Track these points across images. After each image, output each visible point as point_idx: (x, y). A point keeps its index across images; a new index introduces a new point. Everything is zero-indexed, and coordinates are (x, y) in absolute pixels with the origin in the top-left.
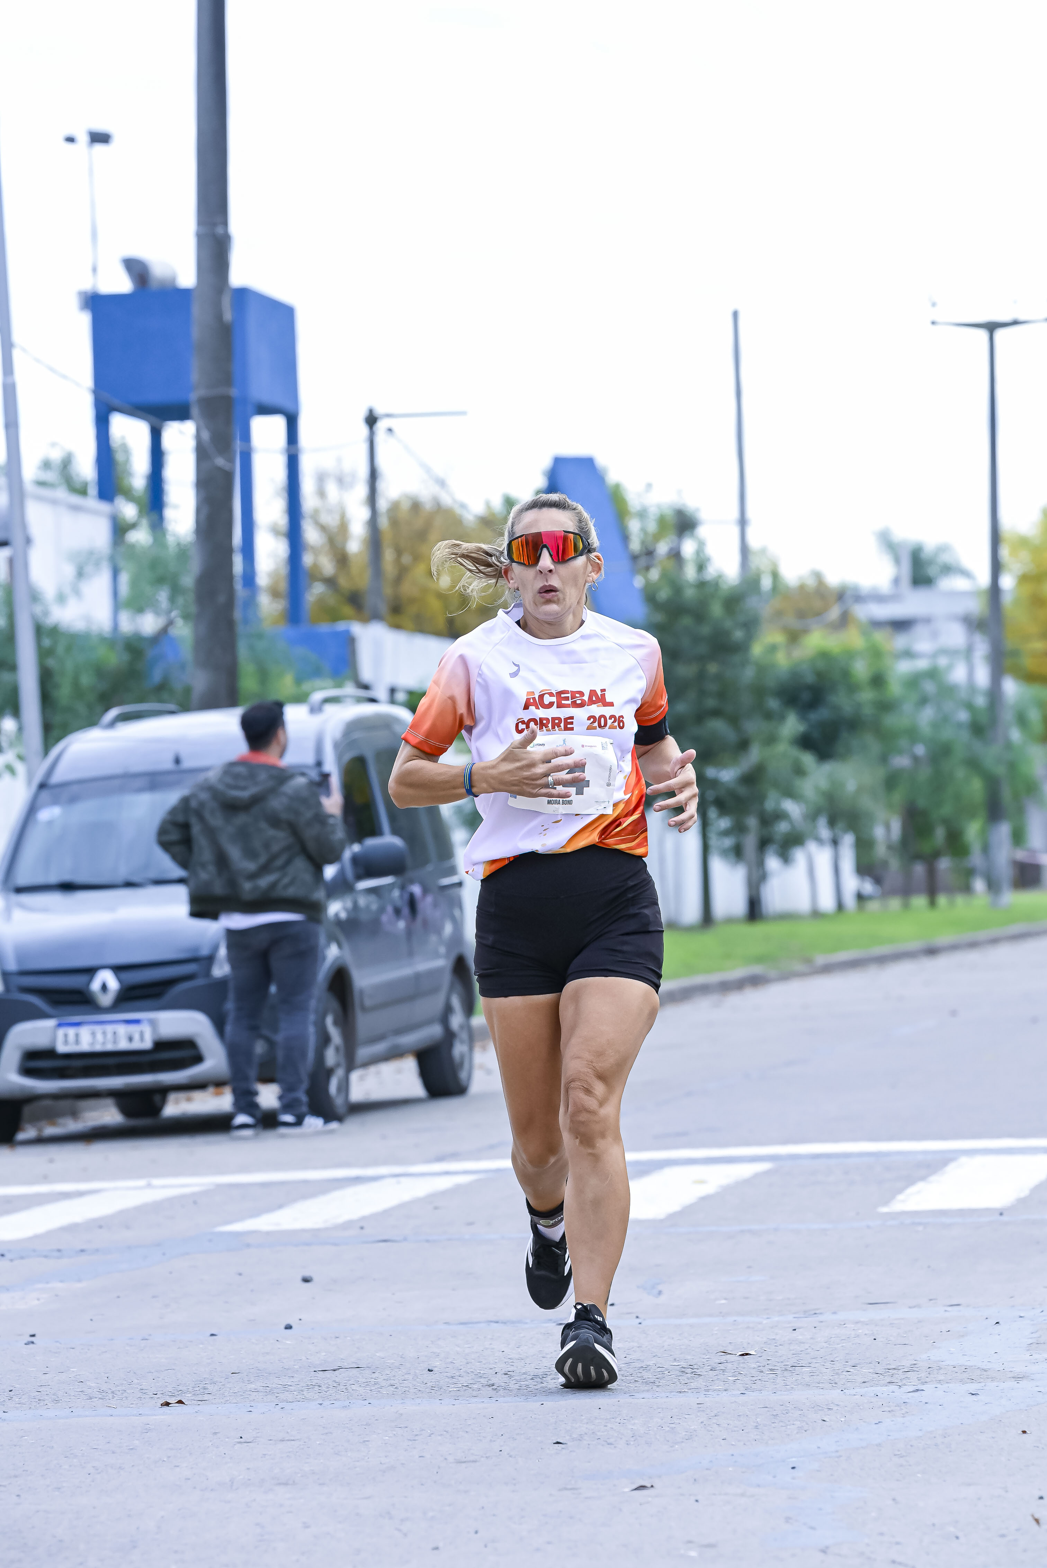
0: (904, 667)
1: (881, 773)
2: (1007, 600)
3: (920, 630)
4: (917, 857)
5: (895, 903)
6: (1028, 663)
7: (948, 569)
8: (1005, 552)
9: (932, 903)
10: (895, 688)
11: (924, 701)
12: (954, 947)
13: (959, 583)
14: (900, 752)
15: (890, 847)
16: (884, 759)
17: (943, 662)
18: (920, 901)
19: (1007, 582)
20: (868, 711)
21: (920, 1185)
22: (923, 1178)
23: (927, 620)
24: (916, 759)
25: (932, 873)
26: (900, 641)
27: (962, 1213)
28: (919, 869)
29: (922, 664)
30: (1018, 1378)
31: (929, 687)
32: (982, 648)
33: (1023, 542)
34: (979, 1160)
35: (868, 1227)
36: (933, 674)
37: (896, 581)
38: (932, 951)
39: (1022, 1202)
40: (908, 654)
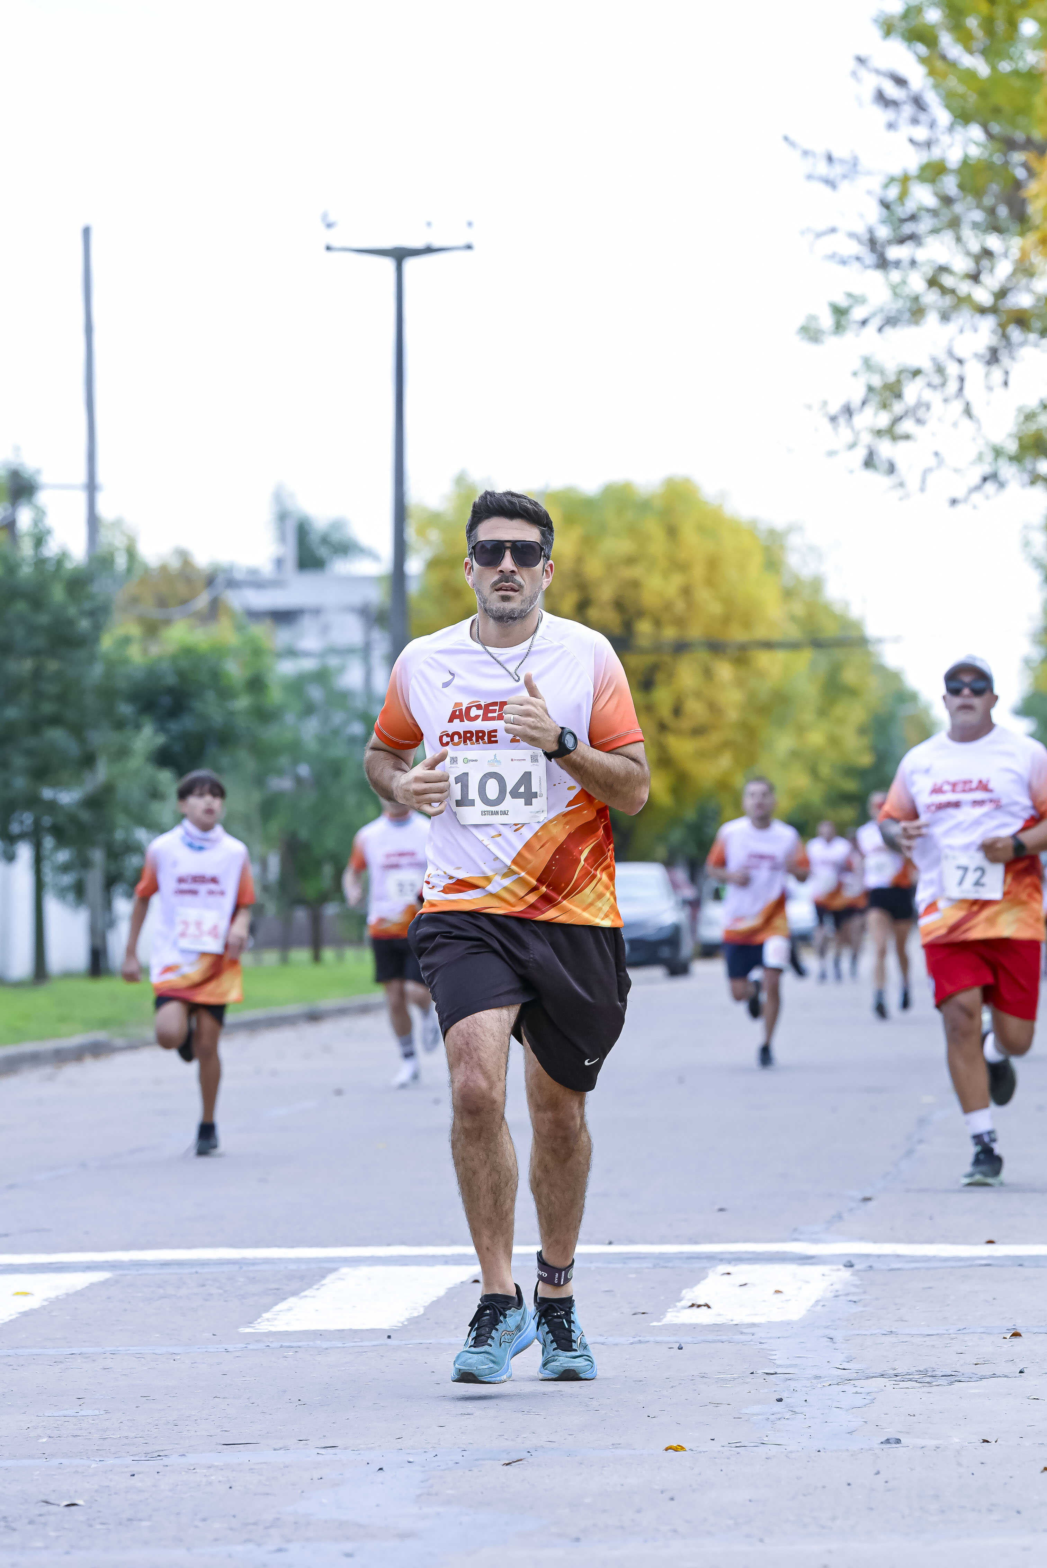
0: (287, 668)
1: (256, 797)
2: (413, 588)
3: (307, 623)
4: (299, 901)
5: (271, 957)
7: (344, 549)
8: (411, 531)
9: (317, 958)
10: (276, 695)
11: (309, 710)
12: (342, 1012)
14: (280, 773)
15: (266, 888)
16: (260, 781)
17: (333, 662)
18: (301, 955)
19: (414, 566)
20: (242, 723)
21: (292, 1301)
22: (295, 1293)
23: (316, 612)
24: (299, 780)
25: (316, 920)
26: (282, 637)
27: (341, 1334)
28: (301, 915)
29: (308, 665)
30: (404, 1536)
31: (316, 693)
32: (381, 646)
33: (434, 519)
34: (364, 1271)
35: (227, 1351)
36: (322, 676)
37: (279, 563)
38: (314, 1017)
39: (414, 1322)
40: (291, 653)
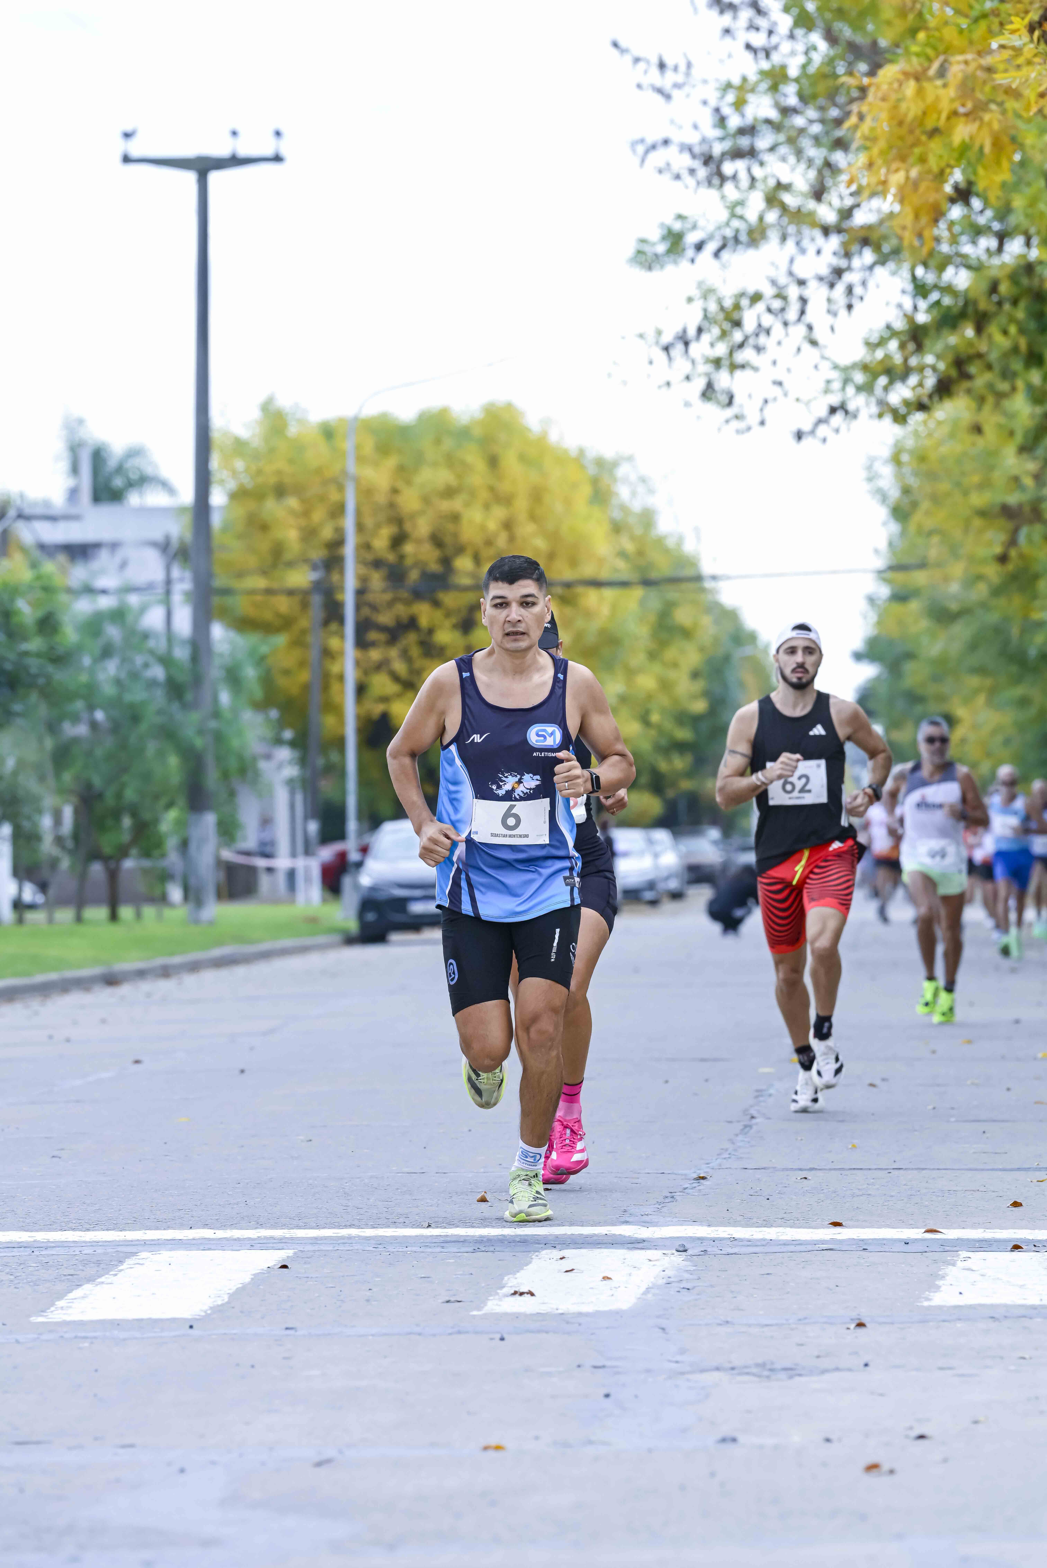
0: (83, 607)
1: (49, 743)
2: (216, 520)
3: (103, 557)
4: (95, 855)
5: (65, 915)
6: (242, 605)
7: (142, 481)
8: (215, 462)
9: (114, 917)
10: (70, 635)
11: (107, 652)
12: (141, 974)
13: (155, 498)
14: (75, 719)
15: (59, 840)
16: (53, 727)
17: (134, 600)
18: (98, 913)
19: (218, 498)
20: (34, 664)
21: (87, 1288)
22: (90, 1280)
23: (114, 546)
24: (94, 725)
25: (113, 875)
26: (78, 574)
27: (139, 1324)
28: (97, 869)
29: (105, 603)
30: (208, 1543)
31: (113, 632)
32: (183, 582)
33: (239, 446)
34: (165, 1255)
35: (17, 1342)
36: (118, 615)
37: (73, 494)
38: (111, 980)
39: (218, 1312)
40: (89, 590)
